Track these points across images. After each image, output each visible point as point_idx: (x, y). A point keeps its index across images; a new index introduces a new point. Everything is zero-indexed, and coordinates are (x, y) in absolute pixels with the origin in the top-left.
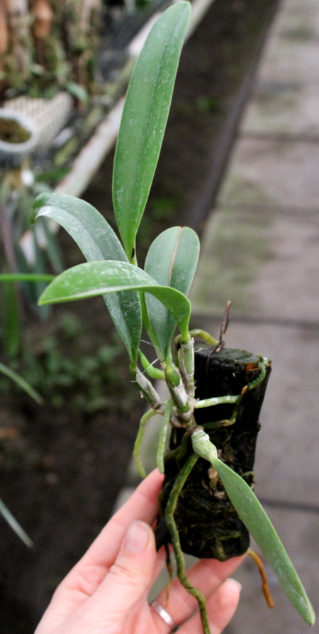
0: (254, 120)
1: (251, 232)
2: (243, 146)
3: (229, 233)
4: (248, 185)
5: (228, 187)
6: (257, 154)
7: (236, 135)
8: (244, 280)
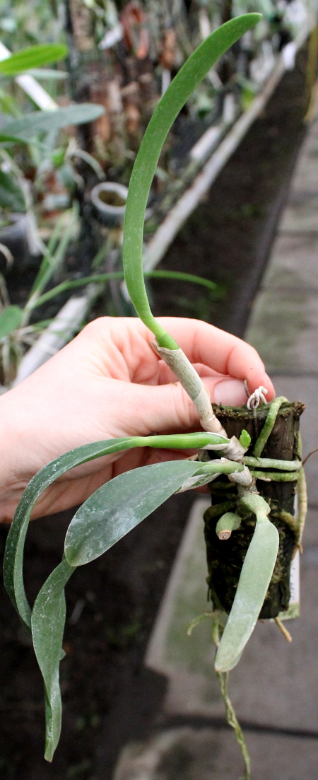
0: (289, 222)
1: (290, 308)
2: (281, 242)
3: (273, 309)
4: (286, 272)
5: (270, 274)
6: (294, 248)
7: (275, 233)
8: (286, 344)
